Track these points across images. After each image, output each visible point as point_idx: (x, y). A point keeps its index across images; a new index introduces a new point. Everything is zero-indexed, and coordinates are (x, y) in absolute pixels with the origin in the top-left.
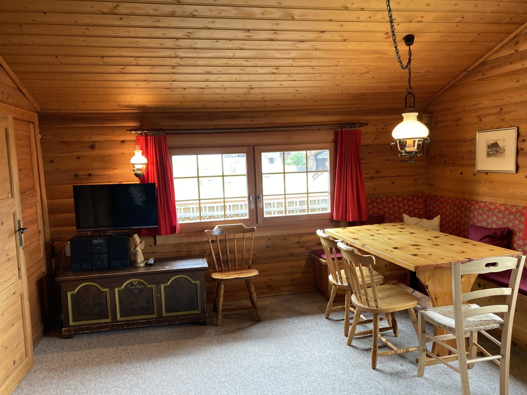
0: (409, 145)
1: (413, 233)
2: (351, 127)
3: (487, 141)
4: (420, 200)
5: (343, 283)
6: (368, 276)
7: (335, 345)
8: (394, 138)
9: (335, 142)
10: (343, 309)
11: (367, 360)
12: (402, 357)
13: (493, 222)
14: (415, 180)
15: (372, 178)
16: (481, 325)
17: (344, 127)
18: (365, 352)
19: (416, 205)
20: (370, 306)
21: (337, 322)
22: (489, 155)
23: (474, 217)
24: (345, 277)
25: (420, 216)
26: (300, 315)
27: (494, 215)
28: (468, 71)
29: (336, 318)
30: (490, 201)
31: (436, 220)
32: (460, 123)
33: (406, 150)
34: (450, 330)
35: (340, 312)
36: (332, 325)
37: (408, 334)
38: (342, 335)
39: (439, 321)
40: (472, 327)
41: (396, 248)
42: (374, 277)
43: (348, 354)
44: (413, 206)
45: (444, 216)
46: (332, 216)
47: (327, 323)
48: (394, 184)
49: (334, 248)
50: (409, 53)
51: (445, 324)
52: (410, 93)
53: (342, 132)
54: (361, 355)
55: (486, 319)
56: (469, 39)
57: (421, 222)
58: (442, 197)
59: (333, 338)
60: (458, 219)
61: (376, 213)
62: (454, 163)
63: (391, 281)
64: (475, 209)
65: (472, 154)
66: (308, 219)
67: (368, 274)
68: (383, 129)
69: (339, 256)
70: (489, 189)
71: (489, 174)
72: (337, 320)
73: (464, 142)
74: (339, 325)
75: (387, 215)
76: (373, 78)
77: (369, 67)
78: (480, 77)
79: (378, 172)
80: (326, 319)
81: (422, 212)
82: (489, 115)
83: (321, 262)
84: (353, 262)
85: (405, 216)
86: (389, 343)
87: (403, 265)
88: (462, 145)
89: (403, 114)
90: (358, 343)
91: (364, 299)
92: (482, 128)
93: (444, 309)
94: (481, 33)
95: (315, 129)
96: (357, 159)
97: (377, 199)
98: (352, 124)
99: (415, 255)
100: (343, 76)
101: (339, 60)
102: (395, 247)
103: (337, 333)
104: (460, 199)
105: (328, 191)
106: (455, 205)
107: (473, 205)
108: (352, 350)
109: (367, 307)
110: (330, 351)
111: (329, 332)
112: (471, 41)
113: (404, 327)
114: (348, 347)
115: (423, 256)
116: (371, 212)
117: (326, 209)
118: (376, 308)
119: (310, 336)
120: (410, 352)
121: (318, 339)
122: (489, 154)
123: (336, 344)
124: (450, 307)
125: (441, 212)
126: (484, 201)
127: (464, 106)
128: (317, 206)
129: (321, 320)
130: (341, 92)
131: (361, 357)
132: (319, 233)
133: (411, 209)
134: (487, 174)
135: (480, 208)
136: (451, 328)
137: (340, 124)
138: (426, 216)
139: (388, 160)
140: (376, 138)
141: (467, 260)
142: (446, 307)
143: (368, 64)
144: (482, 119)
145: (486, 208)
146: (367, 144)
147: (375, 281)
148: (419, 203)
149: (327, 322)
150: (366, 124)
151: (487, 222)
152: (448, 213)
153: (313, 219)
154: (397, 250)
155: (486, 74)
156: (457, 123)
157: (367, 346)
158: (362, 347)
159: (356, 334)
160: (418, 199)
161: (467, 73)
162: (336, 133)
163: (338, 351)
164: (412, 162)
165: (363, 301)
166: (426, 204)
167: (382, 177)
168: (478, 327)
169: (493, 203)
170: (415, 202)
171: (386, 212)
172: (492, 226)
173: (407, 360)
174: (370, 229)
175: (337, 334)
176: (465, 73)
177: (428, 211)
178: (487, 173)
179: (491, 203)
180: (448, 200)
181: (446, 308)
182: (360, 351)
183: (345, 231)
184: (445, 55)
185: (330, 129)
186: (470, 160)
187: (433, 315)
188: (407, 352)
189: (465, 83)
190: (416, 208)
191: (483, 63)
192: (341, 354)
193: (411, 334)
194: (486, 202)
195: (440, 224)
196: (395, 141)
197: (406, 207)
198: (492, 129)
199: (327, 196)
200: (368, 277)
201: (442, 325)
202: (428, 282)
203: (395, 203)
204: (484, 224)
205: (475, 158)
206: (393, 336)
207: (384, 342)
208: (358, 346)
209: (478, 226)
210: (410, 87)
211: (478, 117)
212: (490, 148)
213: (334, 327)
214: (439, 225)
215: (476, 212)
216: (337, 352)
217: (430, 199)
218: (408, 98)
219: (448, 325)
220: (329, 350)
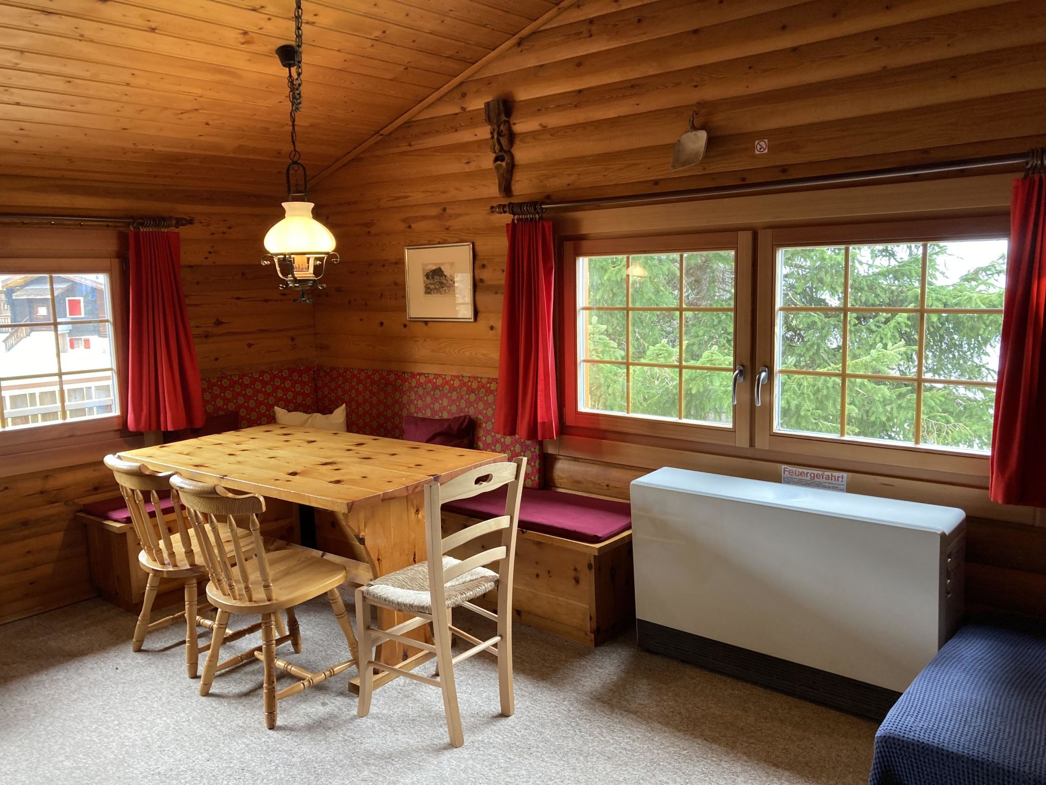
0: (299, 266)
1: (312, 442)
2: (157, 226)
3: (423, 264)
4: (305, 378)
5: (177, 566)
6: (228, 541)
7: (173, 702)
8: (268, 252)
9: (122, 256)
10: (181, 621)
11: (254, 715)
12: (321, 689)
13: (443, 408)
14: (293, 339)
15: (206, 336)
16: (468, 589)
17: (142, 224)
18: (245, 701)
19: (298, 388)
20: (253, 600)
21: (164, 653)
22: (428, 291)
23: (411, 402)
24: (184, 550)
25: (307, 409)
26: (68, 661)
27: (444, 396)
28: (381, 135)
29: (159, 645)
30: (435, 373)
31: (340, 414)
32: (373, 230)
33: (296, 275)
34: (421, 610)
35: (164, 630)
36: (154, 663)
37: (320, 642)
38: (184, 678)
39: (400, 600)
40: (456, 596)
41: (294, 474)
42: (240, 540)
43: (208, 715)
44: (293, 389)
45: (354, 405)
46: (123, 424)
47: (141, 662)
48: (252, 347)
49: (154, 491)
50: (289, 81)
51: (411, 603)
52: (295, 163)
53: (137, 235)
54: (236, 708)
55: (472, 578)
56: (388, 76)
57: (310, 419)
58: (346, 370)
59: (164, 690)
60: (382, 408)
61: (220, 409)
62: (366, 304)
63: (272, 544)
64: (411, 388)
65: (399, 289)
66: (66, 435)
67: (229, 537)
68: (224, 233)
69: (166, 504)
70: (432, 351)
71: (430, 324)
72: (162, 648)
73: (384, 266)
74: (171, 659)
75: (243, 412)
76: (207, 124)
77: (201, 99)
78: (404, 148)
79: (218, 323)
80: (137, 653)
81: (309, 401)
82: (424, 218)
83: (111, 529)
84: (212, 515)
85: (280, 412)
86: (293, 668)
87: (321, 505)
88: (380, 271)
89: (283, 204)
90: (223, 685)
91: (240, 590)
92: (413, 242)
93: (400, 575)
94: (410, 68)
95: (68, 225)
96: (175, 295)
97: (220, 379)
98: (159, 220)
99: (338, 482)
100: (141, 111)
101: (134, 72)
102: (290, 472)
103: (171, 676)
104: (382, 371)
105: (109, 367)
106: (373, 383)
107: (406, 380)
108: (214, 704)
109: (248, 604)
110: (165, 718)
111: (151, 678)
112: (391, 80)
113: (307, 630)
114: (204, 699)
115: (353, 482)
116: (210, 408)
117: (108, 408)
118: (268, 603)
119: (106, 700)
120: (337, 674)
121: (128, 701)
122: (428, 288)
123: (175, 699)
124: (408, 570)
125: (346, 397)
126: (424, 372)
127: (379, 200)
128: (86, 401)
129: (124, 658)
130: (132, 146)
131: (238, 713)
132: (111, 460)
133: (290, 396)
134: (427, 325)
135: (420, 384)
136: (423, 607)
137: (132, 217)
138: (318, 407)
139: (238, 298)
140: (210, 253)
141: (432, 477)
142: (401, 571)
143: (199, 91)
144: (413, 226)
145: (430, 385)
146: (191, 264)
147: (243, 550)
148: (303, 384)
149: (140, 658)
150: (191, 222)
151: (432, 410)
152: (360, 399)
153: (78, 433)
154: (297, 477)
155: (415, 145)
156: (368, 230)
157: (244, 686)
158: (234, 691)
159: (219, 666)
160: (300, 376)
161: (380, 137)
162: (123, 238)
163: (182, 714)
164: (308, 301)
165: (237, 592)
166: (316, 385)
167: (228, 334)
168: (465, 595)
169: (440, 375)
170: (296, 382)
171: (241, 406)
172: (442, 416)
173: (331, 691)
174: (220, 442)
175: (171, 679)
176: (378, 138)
177: (320, 397)
178: (426, 323)
179: (437, 376)
180: (360, 374)
181: (402, 574)
182: (233, 701)
183: (167, 451)
184: (346, 99)
185: (108, 226)
186: (396, 299)
187: (384, 590)
188: (331, 676)
189: (378, 156)
190: (298, 394)
191: (408, 124)
192: (191, 718)
193: (324, 641)
194: (428, 374)
195: (347, 420)
196: (271, 258)
197: (280, 393)
198: (430, 243)
199: (107, 378)
200: (229, 543)
201: (405, 605)
202: (365, 531)
203: (258, 386)
204: (428, 414)
205: (404, 297)
206: (292, 653)
207: (282, 668)
208: (225, 691)
209: (418, 417)
210: (295, 150)
211: (404, 220)
212: (430, 277)
213: (161, 667)
214: (345, 422)
215: (412, 392)
216: (182, 718)
217: (322, 374)
218: (291, 172)
219: (416, 603)
220: (161, 718)
